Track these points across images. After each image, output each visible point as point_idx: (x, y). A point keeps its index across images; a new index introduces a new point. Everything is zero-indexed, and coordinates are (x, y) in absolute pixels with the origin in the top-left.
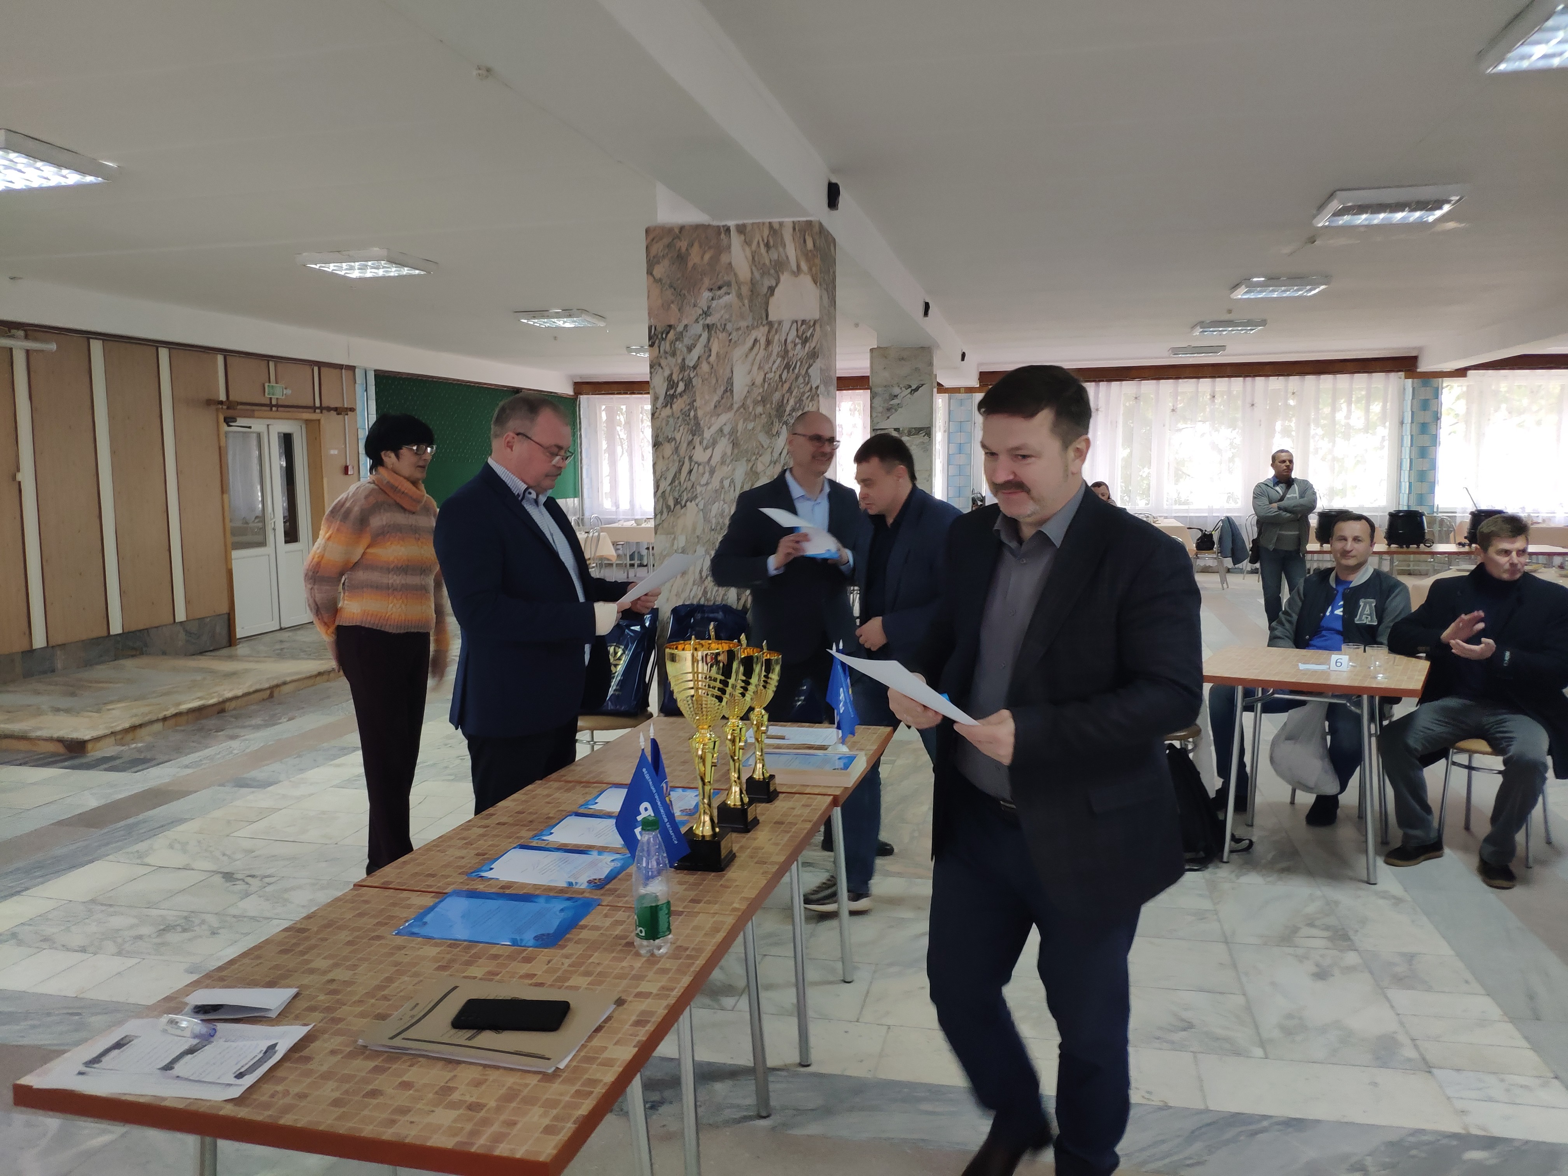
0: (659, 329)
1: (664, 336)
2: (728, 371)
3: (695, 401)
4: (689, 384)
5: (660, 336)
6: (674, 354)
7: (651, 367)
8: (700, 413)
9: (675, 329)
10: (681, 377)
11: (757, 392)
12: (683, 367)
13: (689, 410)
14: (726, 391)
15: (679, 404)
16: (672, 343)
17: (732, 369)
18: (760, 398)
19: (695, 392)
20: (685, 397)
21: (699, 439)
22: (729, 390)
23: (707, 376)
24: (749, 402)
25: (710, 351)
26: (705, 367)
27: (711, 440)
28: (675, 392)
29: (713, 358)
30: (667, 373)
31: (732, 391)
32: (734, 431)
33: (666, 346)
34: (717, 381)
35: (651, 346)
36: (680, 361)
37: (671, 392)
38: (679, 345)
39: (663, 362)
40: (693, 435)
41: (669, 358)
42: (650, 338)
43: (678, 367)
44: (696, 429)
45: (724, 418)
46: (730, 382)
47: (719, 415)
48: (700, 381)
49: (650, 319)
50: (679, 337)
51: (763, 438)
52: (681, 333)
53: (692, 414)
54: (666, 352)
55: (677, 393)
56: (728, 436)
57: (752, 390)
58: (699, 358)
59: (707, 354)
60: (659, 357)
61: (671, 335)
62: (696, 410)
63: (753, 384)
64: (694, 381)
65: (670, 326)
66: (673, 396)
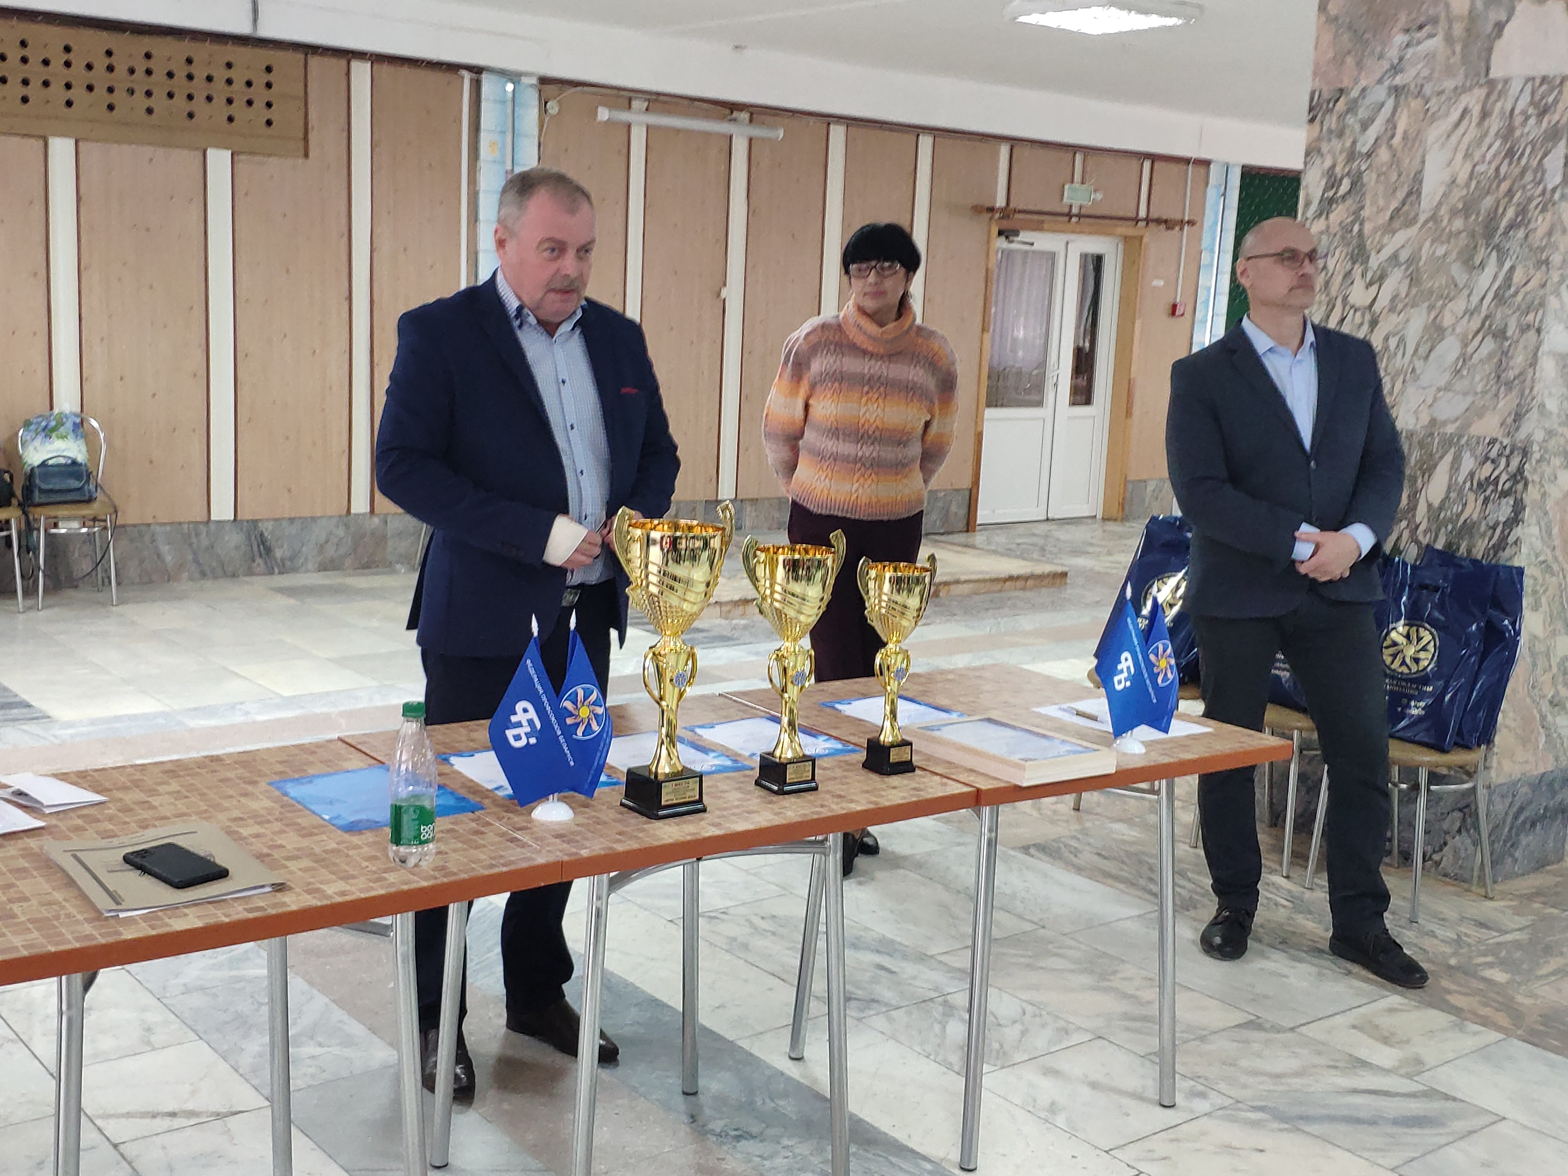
0: (1326, 95)
1: (1331, 105)
2: (1418, 159)
3: (1362, 208)
4: (1357, 182)
5: (1324, 107)
6: (1341, 134)
7: (1307, 154)
8: (1368, 227)
9: (1348, 94)
10: (1347, 170)
11: (1457, 194)
12: (1352, 156)
13: (1353, 223)
14: (1410, 194)
15: (1339, 214)
16: (1341, 117)
17: (1424, 156)
18: (1460, 206)
19: (1364, 194)
20: (1349, 201)
21: (1360, 271)
22: (1414, 192)
23: (1384, 169)
24: (1443, 211)
25: (1395, 127)
26: (1384, 155)
27: (1379, 272)
28: (1336, 193)
29: (1397, 140)
30: (1328, 163)
31: (1419, 193)
32: (1412, 260)
33: (1331, 122)
34: (1400, 176)
35: (1312, 121)
36: (1348, 144)
37: (1331, 194)
38: (1350, 120)
39: (1325, 148)
40: (1354, 263)
41: (1334, 141)
42: (1311, 110)
43: (1344, 154)
44: (1359, 255)
45: (1401, 237)
46: (1418, 179)
47: (1394, 232)
48: (1374, 176)
49: (1314, 80)
50: (1352, 108)
51: (1457, 271)
52: (1355, 101)
53: (1356, 228)
54: (1330, 131)
55: (1339, 195)
56: (1404, 267)
57: (1451, 191)
58: (1376, 140)
59: (1389, 133)
60: (1319, 139)
61: (1341, 105)
62: (1361, 224)
63: (1454, 182)
64: (1365, 179)
65: (1341, 91)
66: (1331, 201)
